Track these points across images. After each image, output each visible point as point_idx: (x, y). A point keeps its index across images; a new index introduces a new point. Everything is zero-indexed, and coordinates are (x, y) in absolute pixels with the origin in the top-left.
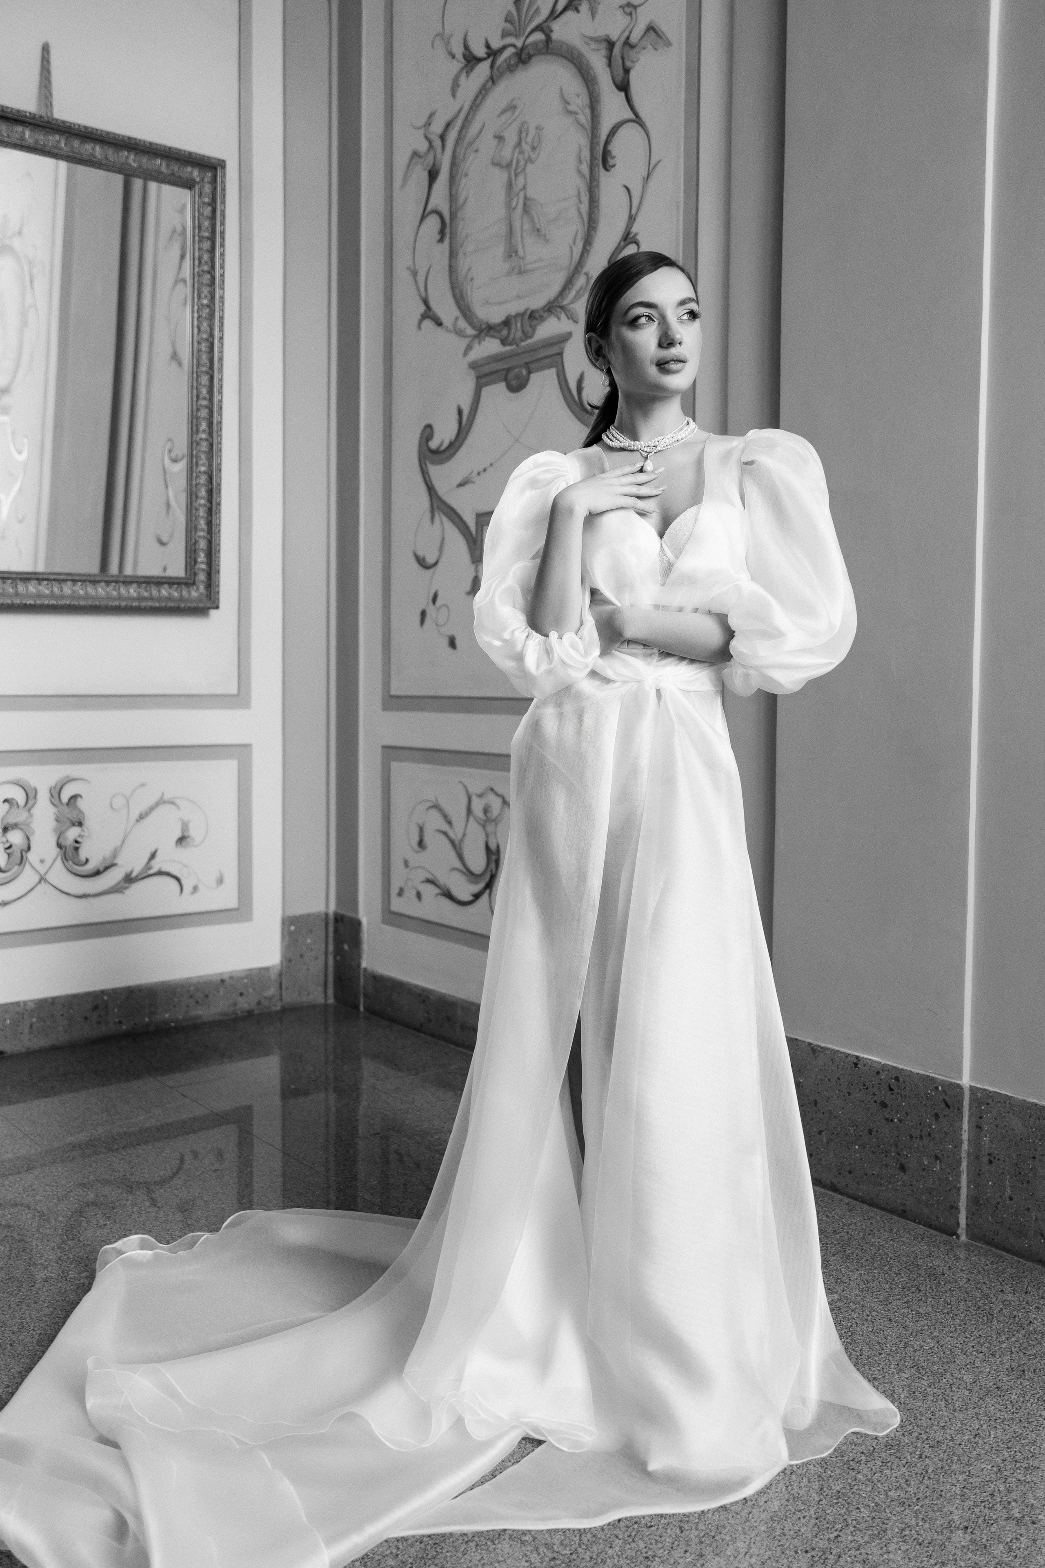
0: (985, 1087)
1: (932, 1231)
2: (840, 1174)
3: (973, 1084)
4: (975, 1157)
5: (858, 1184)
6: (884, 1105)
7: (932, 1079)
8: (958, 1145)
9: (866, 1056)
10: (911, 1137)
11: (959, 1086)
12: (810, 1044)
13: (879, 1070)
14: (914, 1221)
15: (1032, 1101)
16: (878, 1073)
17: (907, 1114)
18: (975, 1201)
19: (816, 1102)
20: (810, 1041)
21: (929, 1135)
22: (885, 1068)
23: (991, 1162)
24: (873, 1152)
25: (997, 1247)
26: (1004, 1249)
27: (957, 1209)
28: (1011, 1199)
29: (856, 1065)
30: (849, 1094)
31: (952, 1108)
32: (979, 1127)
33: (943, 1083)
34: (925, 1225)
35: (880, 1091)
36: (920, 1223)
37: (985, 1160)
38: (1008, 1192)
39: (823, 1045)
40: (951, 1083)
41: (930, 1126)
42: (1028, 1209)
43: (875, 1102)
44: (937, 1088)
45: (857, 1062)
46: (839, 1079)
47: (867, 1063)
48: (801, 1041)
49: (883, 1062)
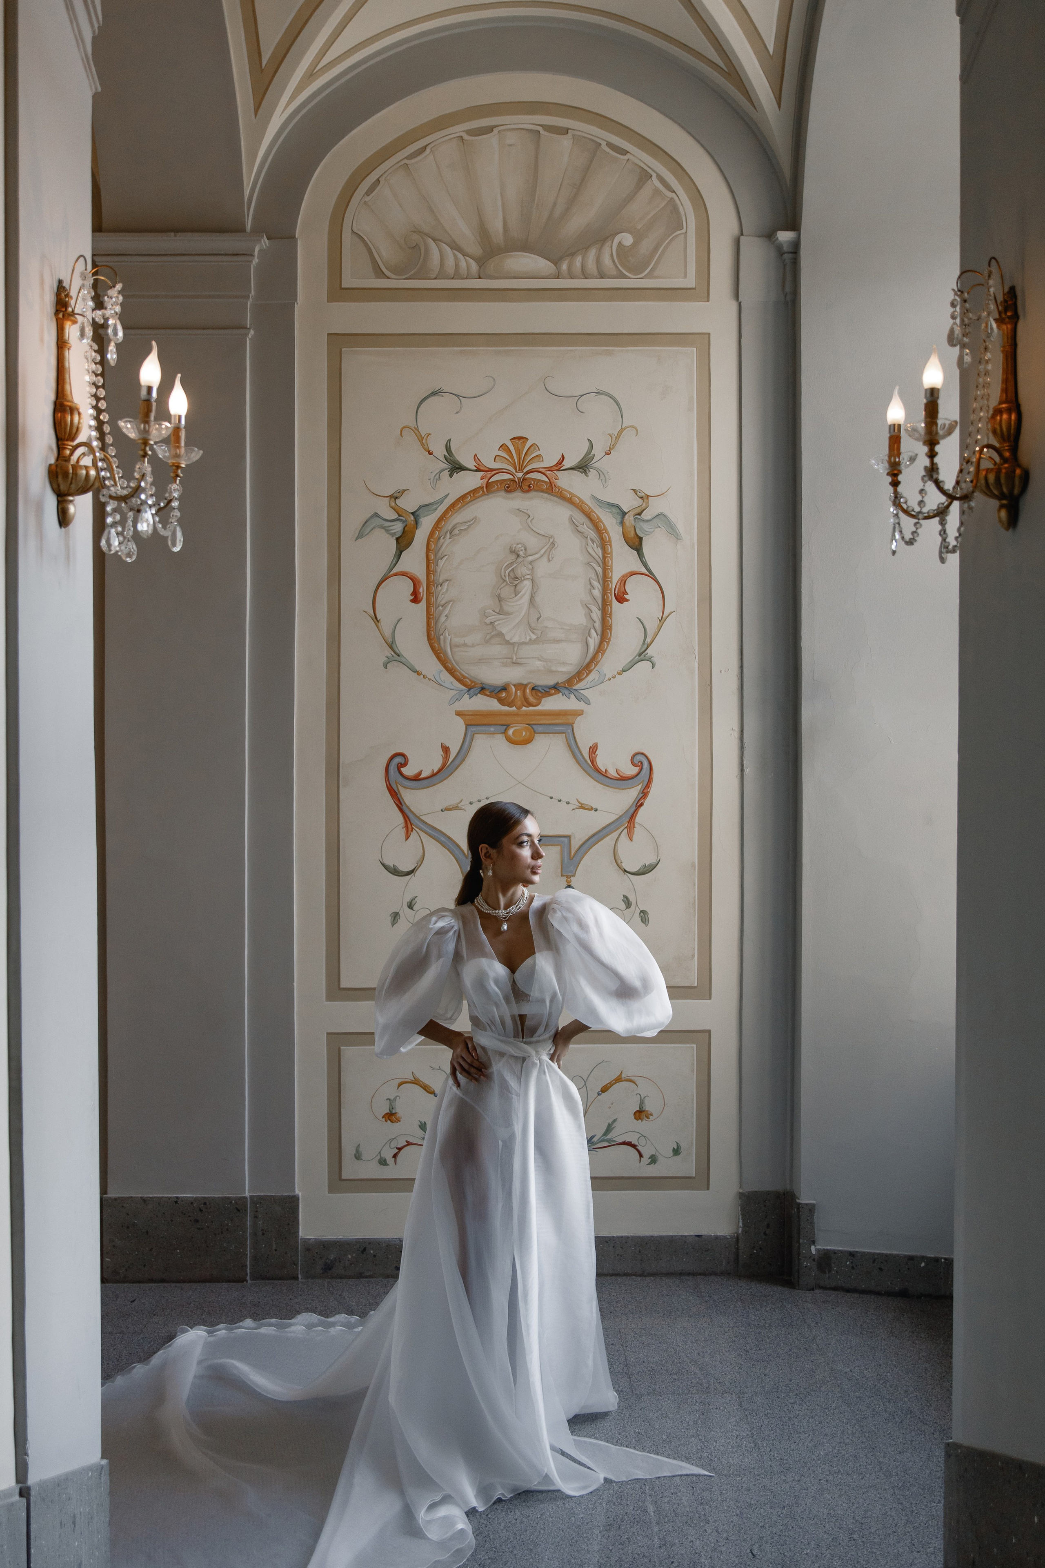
0: (258, 1194)
1: (231, 1284)
2: (167, 1270)
3: (251, 1194)
4: (255, 1234)
5: (180, 1272)
6: (197, 1221)
7: (228, 1198)
8: (245, 1232)
9: (181, 1195)
10: (215, 1234)
11: (245, 1198)
12: (141, 1197)
13: (191, 1202)
14: (219, 1282)
15: (286, 1194)
16: (192, 1203)
17: (212, 1222)
18: (255, 1258)
19: (147, 1232)
20: (140, 1195)
21: (227, 1230)
22: (196, 1199)
23: (263, 1234)
24: (190, 1251)
25: (268, 1279)
26: (273, 1279)
27: (246, 1266)
28: (276, 1250)
29: (176, 1202)
30: (172, 1221)
31: (241, 1211)
32: (256, 1217)
33: (235, 1198)
34: (226, 1282)
35: (194, 1213)
36: (223, 1282)
37: (260, 1233)
38: (274, 1247)
39: (151, 1196)
40: (241, 1197)
41: (227, 1225)
42: (286, 1253)
43: (191, 1220)
44: (231, 1202)
45: (176, 1201)
46: (164, 1213)
47: (183, 1199)
48: (135, 1197)
49: (195, 1196)
